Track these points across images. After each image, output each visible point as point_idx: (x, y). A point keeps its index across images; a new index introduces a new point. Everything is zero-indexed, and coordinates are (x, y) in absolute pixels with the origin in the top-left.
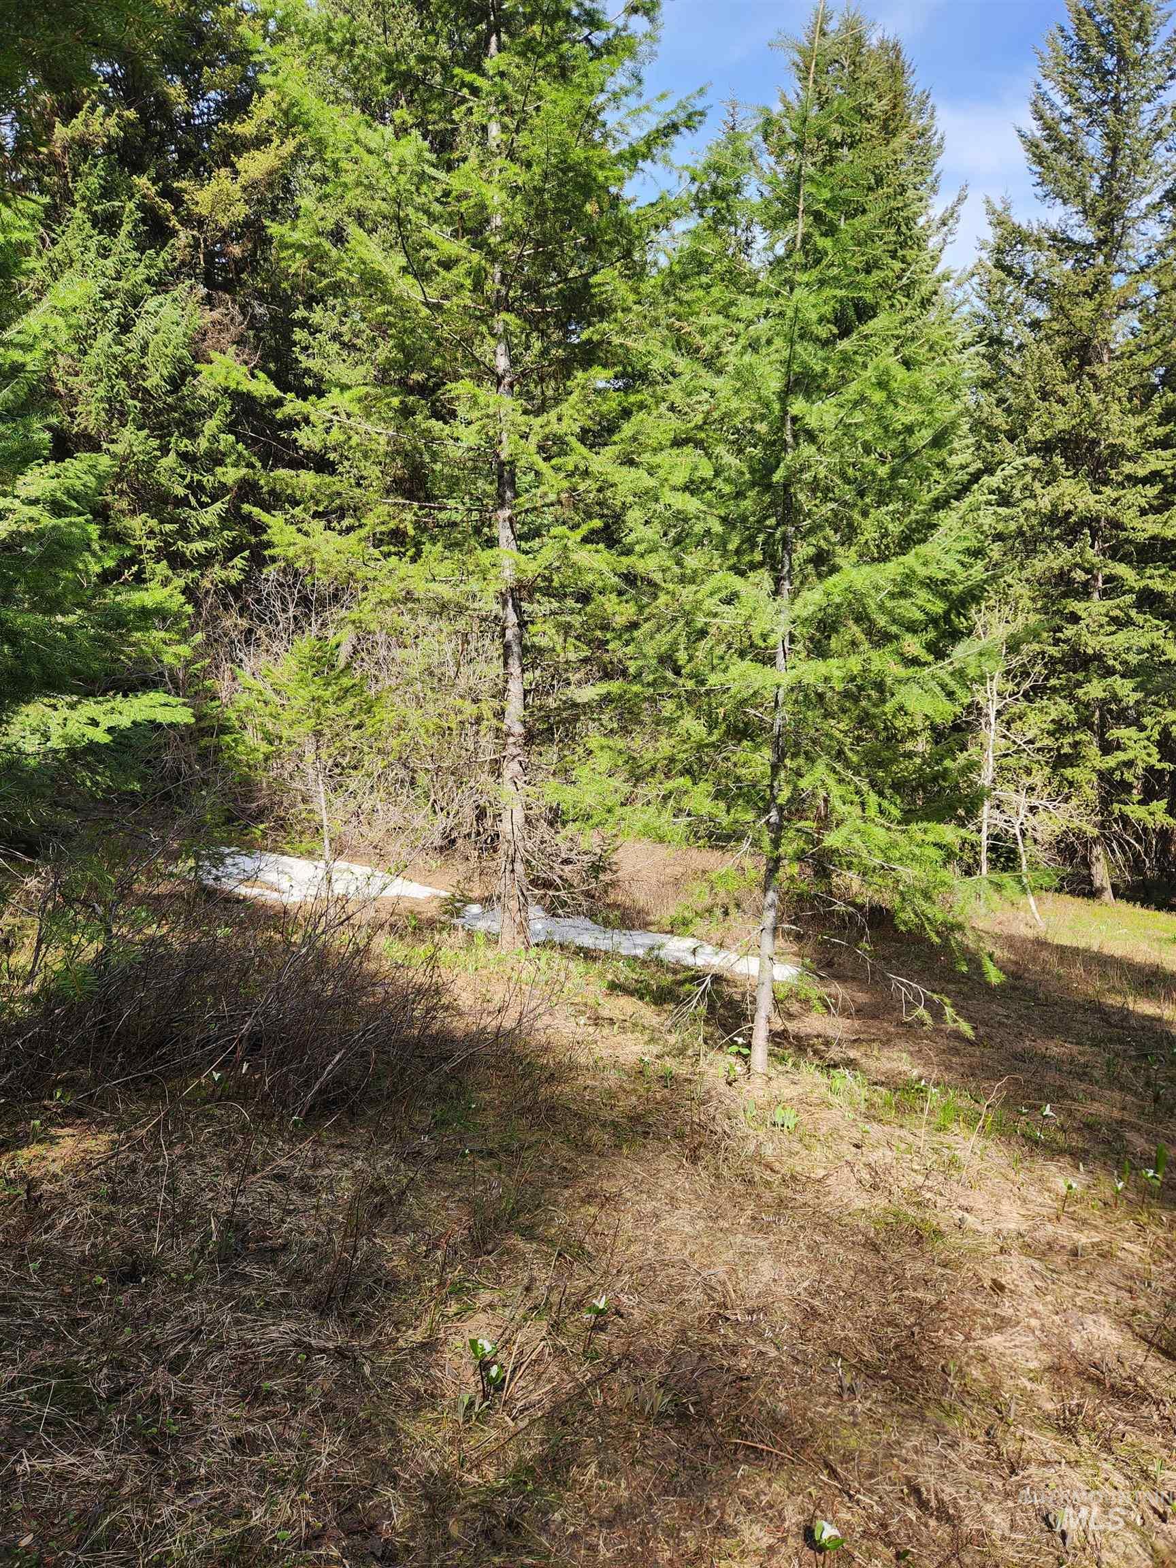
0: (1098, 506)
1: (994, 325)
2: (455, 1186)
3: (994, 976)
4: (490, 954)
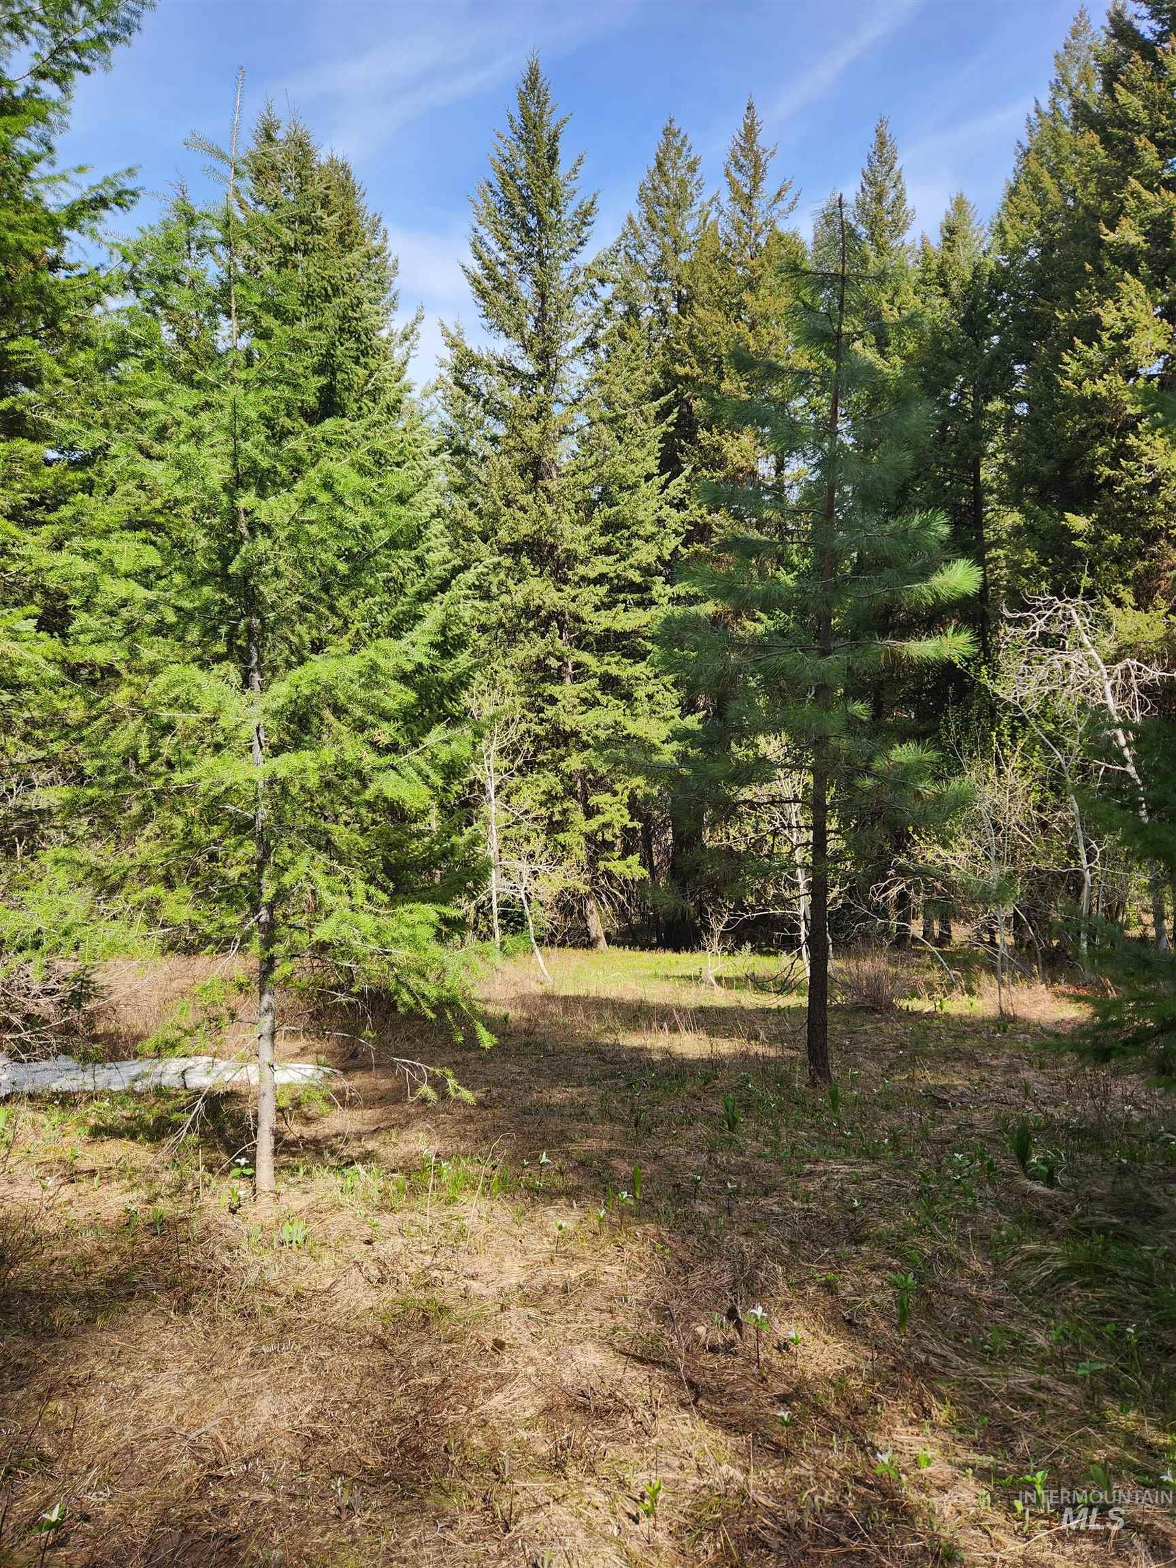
0: (562, 602)
1: (460, 436)
3: (487, 1039)
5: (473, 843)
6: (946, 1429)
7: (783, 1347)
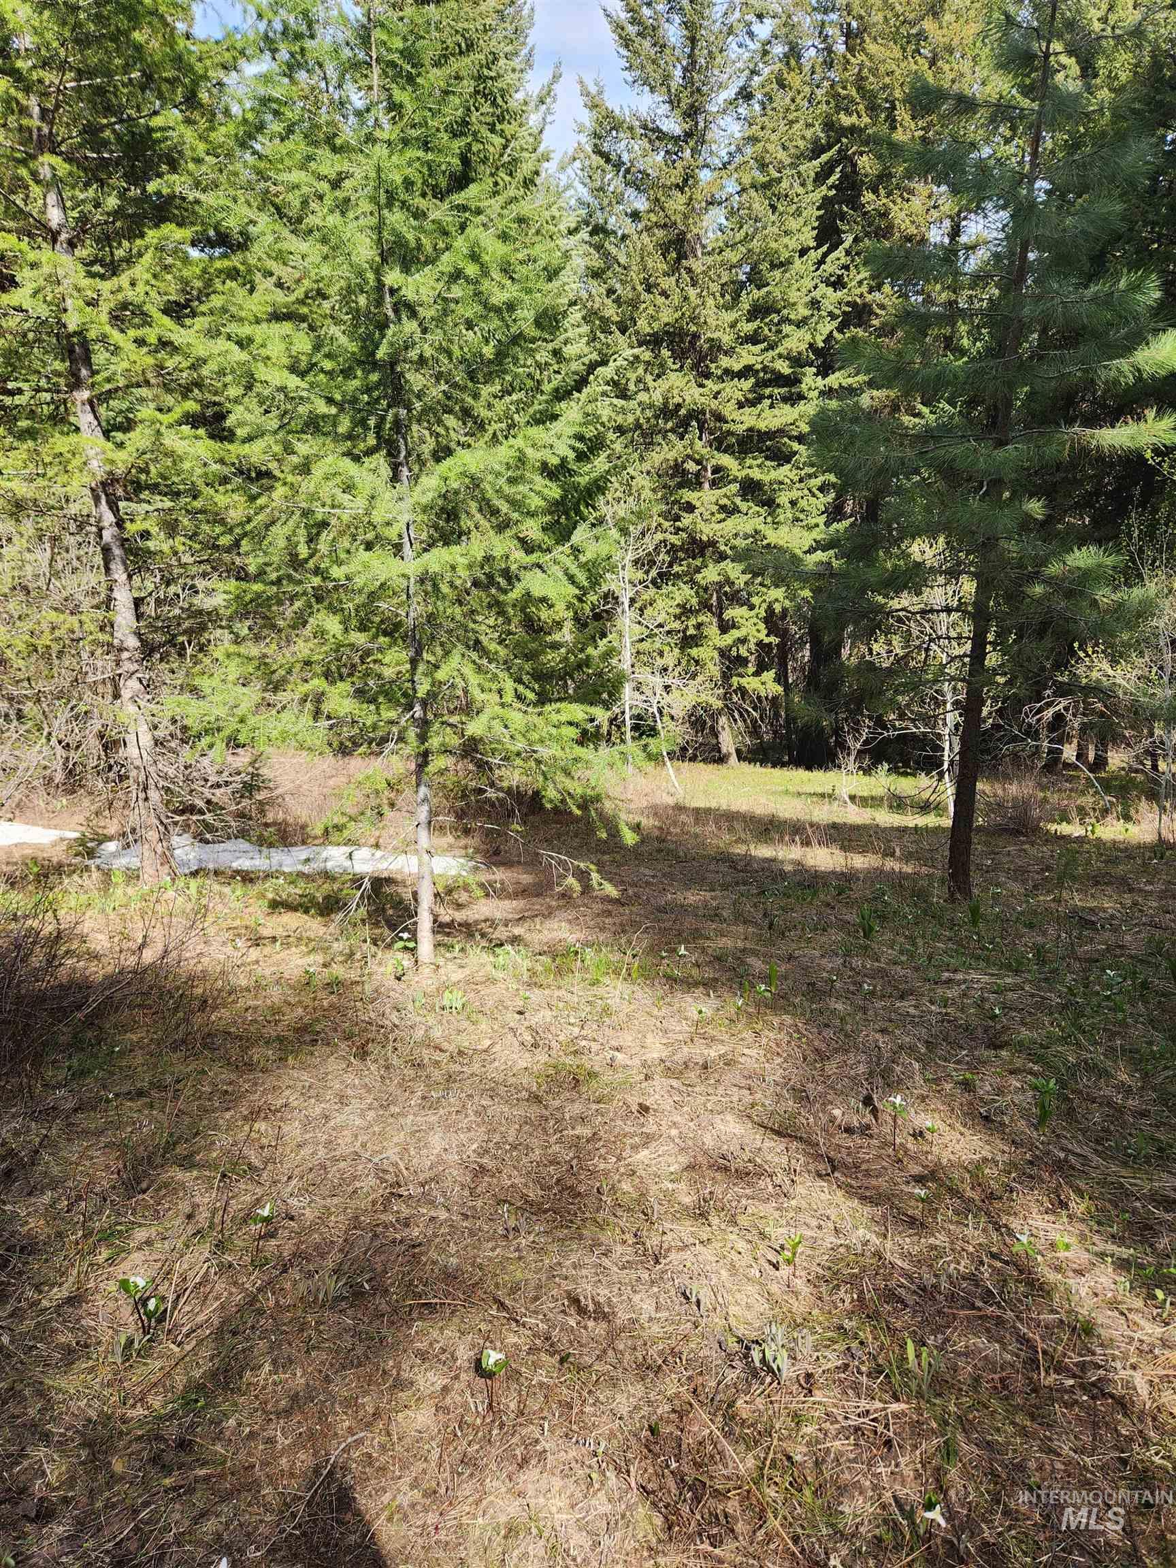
0: (703, 399)
1: (599, 213)
2: (100, 1133)
3: (630, 838)
4: (130, 891)
5: (608, 654)
6: (1083, 1220)
7: (918, 1135)
